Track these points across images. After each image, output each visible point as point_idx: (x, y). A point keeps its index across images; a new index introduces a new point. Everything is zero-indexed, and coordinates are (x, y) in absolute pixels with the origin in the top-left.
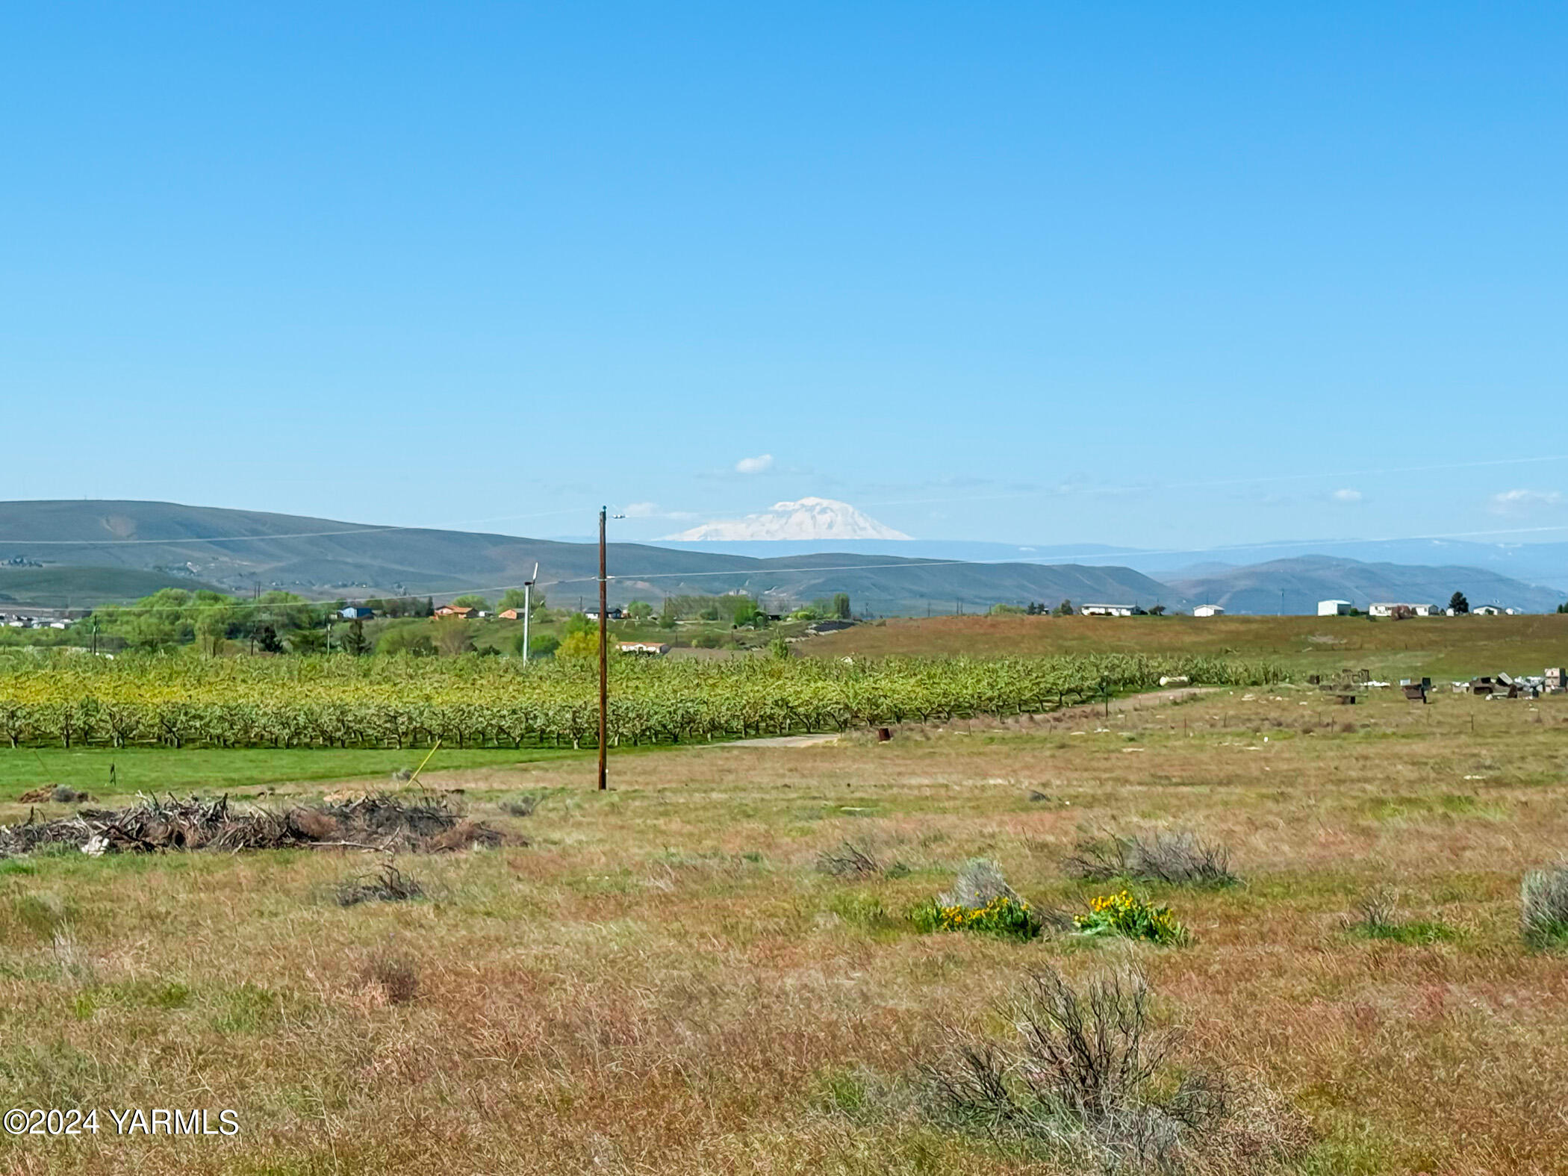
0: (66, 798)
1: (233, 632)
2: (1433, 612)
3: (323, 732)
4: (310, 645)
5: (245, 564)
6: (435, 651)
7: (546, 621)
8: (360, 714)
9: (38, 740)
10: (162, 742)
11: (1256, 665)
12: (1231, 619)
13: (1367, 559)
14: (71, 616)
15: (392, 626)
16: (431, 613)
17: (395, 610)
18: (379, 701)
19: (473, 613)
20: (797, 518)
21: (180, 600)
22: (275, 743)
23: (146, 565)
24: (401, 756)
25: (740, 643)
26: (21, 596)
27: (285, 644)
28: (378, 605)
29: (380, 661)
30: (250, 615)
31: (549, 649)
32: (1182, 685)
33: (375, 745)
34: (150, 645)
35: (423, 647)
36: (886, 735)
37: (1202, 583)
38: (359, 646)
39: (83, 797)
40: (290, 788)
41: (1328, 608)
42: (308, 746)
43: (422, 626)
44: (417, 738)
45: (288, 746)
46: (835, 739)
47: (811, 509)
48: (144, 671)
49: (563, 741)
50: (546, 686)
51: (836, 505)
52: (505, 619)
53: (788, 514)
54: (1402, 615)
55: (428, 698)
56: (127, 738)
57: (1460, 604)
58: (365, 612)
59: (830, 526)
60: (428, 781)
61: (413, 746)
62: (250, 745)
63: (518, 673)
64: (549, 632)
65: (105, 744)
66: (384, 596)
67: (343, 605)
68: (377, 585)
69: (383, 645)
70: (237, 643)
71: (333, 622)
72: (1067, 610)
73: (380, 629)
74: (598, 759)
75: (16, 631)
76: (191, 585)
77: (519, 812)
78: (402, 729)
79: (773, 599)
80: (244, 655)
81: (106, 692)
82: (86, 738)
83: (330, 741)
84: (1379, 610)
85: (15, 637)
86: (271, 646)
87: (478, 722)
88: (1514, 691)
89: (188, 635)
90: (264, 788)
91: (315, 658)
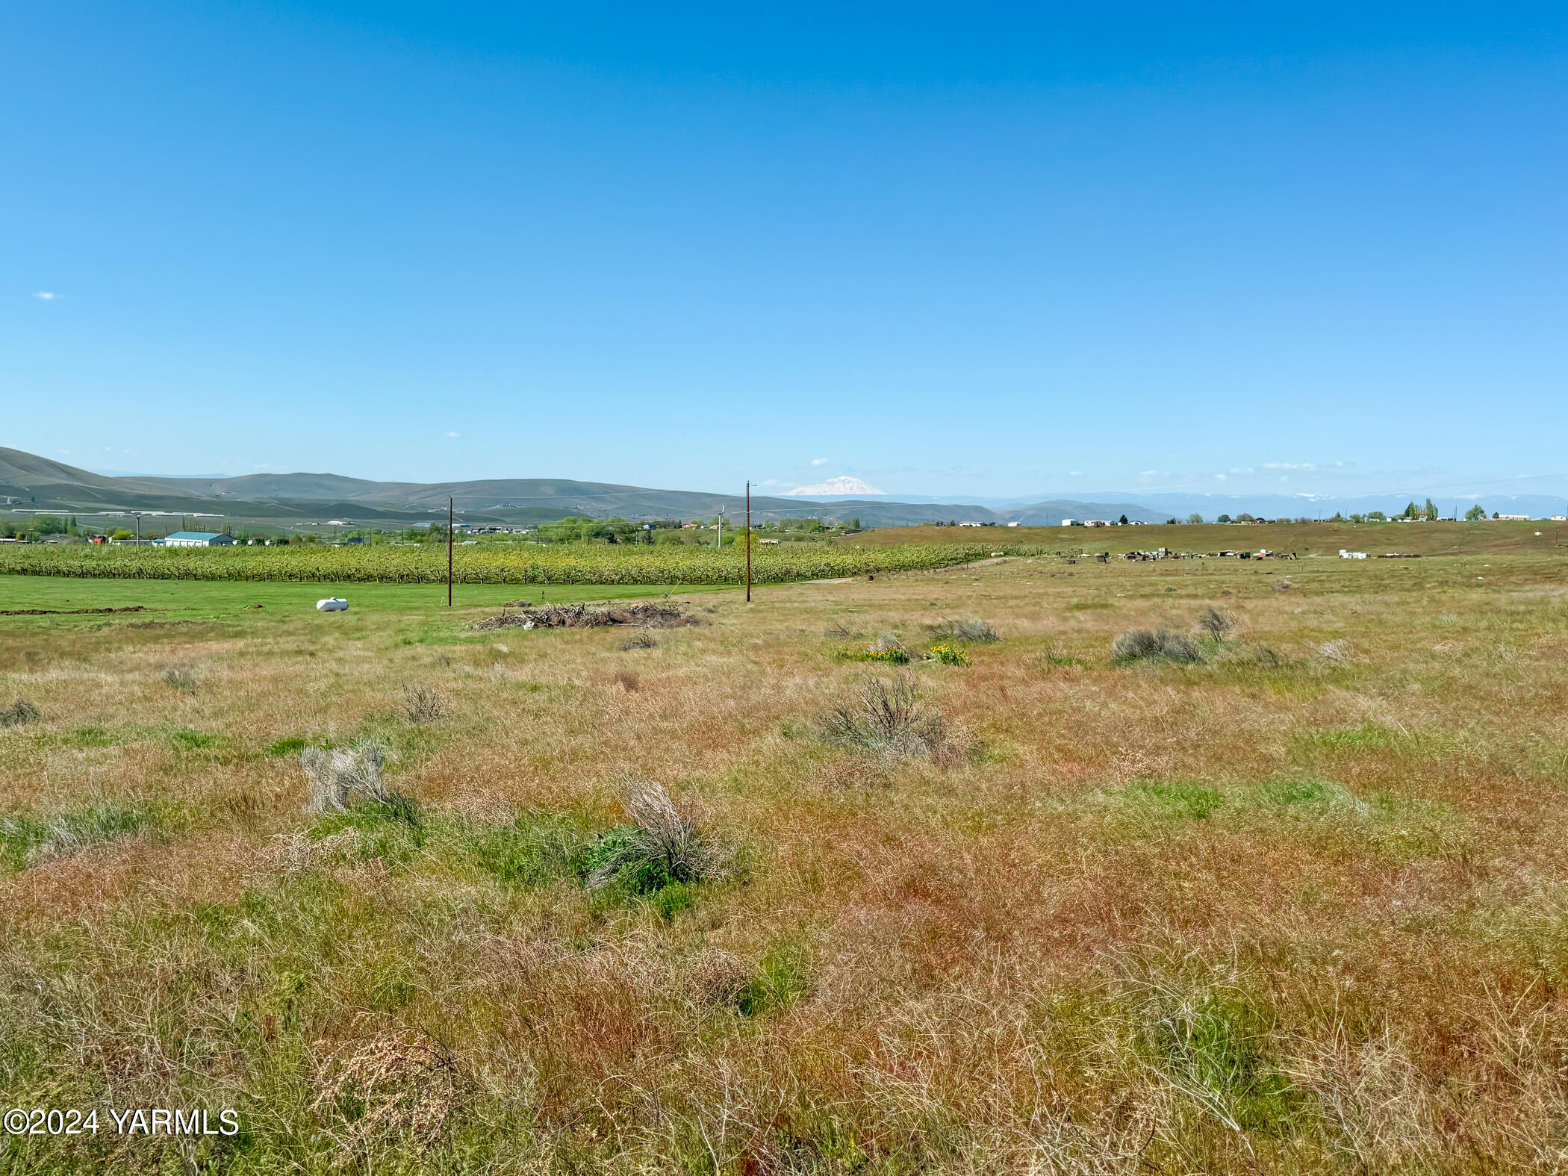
0: (523, 605)
1: (597, 535)
2: (1112, 524)
3: (633, 578)
4: (629, 540)
5: (603, 506)
6: (682, 543)
7: (730, 530)
8: (648, 570)
9: (515, 581)
10: (565, 582)
11: (1033, 548)
12: (1024, 528)
13: (1085, 501)
14: (529, 528)
15: (663, 532)
16: (681, 527)
17: (665, 526)
18: (657, 564)
19: (698, 527)
20: (837, 485)
21: (574, 522)
22: (613, 582)
23: (561, 506)
24: (665, 588)
25: (812, 539)
26: (507, 520)
27: (618, 540)
28: (658, 523)
29: (658, 547)
30: (604, 527)
31: (730, 541)
32: (1001, 556)
33: (654, 583)
34: (562, 540)
35: (677, 541)
36: (872, 578)
37: (1011, 512)
38: (650, 541)
39: (530, 605)
40: (617, 601)
41: (1066, 523)
42: (626, 583)
43: (677, 532)
44: (672, 580)
45: (618, 583)
46: (850, 580)
47: (843, 481)
48: (558, 551)
49: (734, 581)
50: (727, 558)
51: (854, 480)
52: (712, 529)
53: (833, 484)
54: (1098, 525)
55: (677, 563)
56: (551, 580)
57: (1124, 520)
58: (653, 526)
59: (851, 489)
60: (673, 598)
61: (671, 584)
62: (602, 583)
63: (716, 552)
64: (730, 535)
65: (541, 583)
66: (661, 519)
67: (643, 524)
68: (658, 515)
69: (660, 541)
70: (599, 540)
71: (638, 531)
72: (953, 524)
73: (659, 534)
74: (746, 589)
75: (506, 535)
76: (579, 515)
77: (711, 611)
78: (666, 576)
79: (826, 521)
80: (601, 544)
81: (541, 561)
82: (533, 580)
83: (636, 581)
84: (1088, 523)
85: (506, 538)
86: (612, 541)
87: (697, 573)
88: (1145, 558)
89: (578, 536)
90: (606, 601)
91: (630, 546)
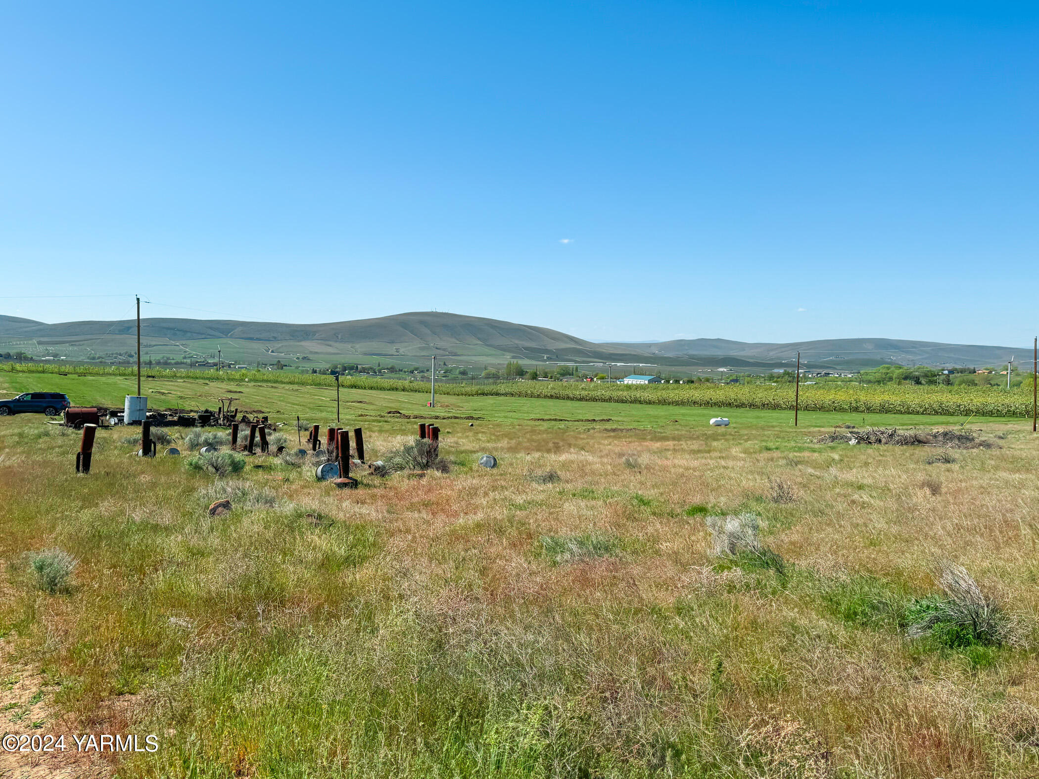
0: (848, 427)
1: (906, 378)
3: (934, 410)
4: (931, 382)
5: (911, 357)
6: (976, 385)
7: (1018, 375)
8: (947, 404)
9: (841, 410)
10: (880, 412)
14: (853, 373)
15: (961, 376)
16: (975, 372)
17: (962, 371)
18: (955, 400)
19: (990, 372)
21: (888, 368)
22: (918, 413)
23: (878, 357)
24: (962, 419)
26: (838, 367)
27: (923, 382)
28: (956, 370)
29: (956, 388)
30: (912, 372)
31: (1018, 384)
33: (952, 414)
34: (879, 382)
35: (972, 383)
38: (948, 382)
39: (854, 427)
40: (922, 427)
42: (929, 414)
43: (972, 376)
44: (967, 413)
45: (922, 414)
48: (876, 390)
49: (1022, 415)
50: (1015, 396)
52: (1002, 374)
55: (972, 400)
56: (869, 409)
58: (951, 372)
60: (967, 426)
61: (966, 415)
62: (909, 413)
63: (1005, 392)
64: (1019, 379)
65: (863, 412)
66: (958, 367)
67: (943, 370)
68: (955, 363)
69: (957, 383)
70: (907, 382)
71: (939, 375)
73: (956, 377)
74: (1033, 421)
75: (837, 378)
76: (891, 363)
77: (1000, 438)
78: (962, 409)
80: (909, 386)
81: (863, 397)
82: (856, 409)
83: (937, 413)
85: (836, 380)
86: (918, 382)
87: (990, 408)
89: (891, 379)
90: (912, 427)
91: (933, 387)
